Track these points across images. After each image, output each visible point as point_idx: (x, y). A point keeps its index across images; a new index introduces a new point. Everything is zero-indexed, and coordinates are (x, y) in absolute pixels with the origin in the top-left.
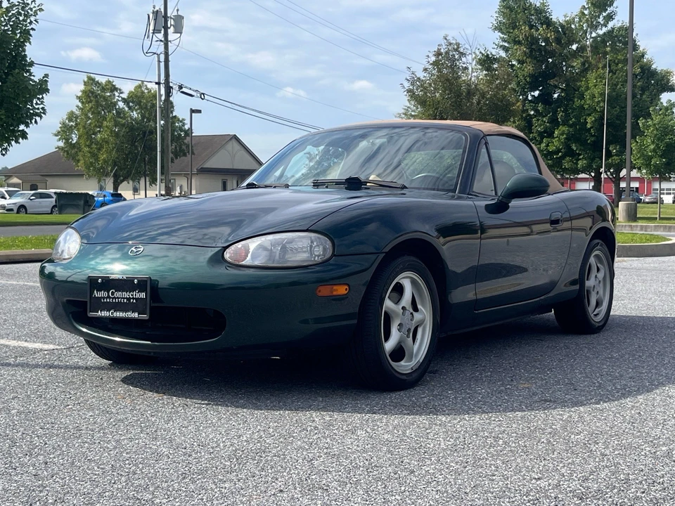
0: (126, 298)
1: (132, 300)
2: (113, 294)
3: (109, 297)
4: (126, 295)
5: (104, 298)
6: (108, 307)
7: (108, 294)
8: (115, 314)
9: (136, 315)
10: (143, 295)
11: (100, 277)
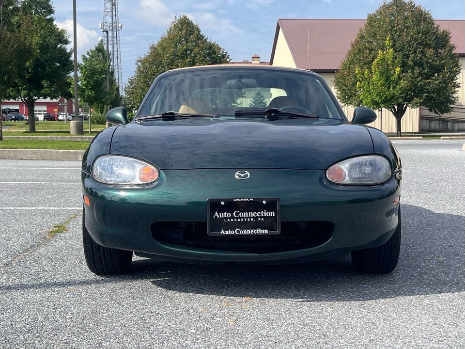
0: (253, 217)
1: (259, 219)
2: (237, 214)
3: (232, 217)
4: (253, 214)
5: (227, 218)
6: (232, 226)
7: (232, 215)
8: (241, 232)
9: (266, 232)
10: (272, 214)
11: (222, 200)
